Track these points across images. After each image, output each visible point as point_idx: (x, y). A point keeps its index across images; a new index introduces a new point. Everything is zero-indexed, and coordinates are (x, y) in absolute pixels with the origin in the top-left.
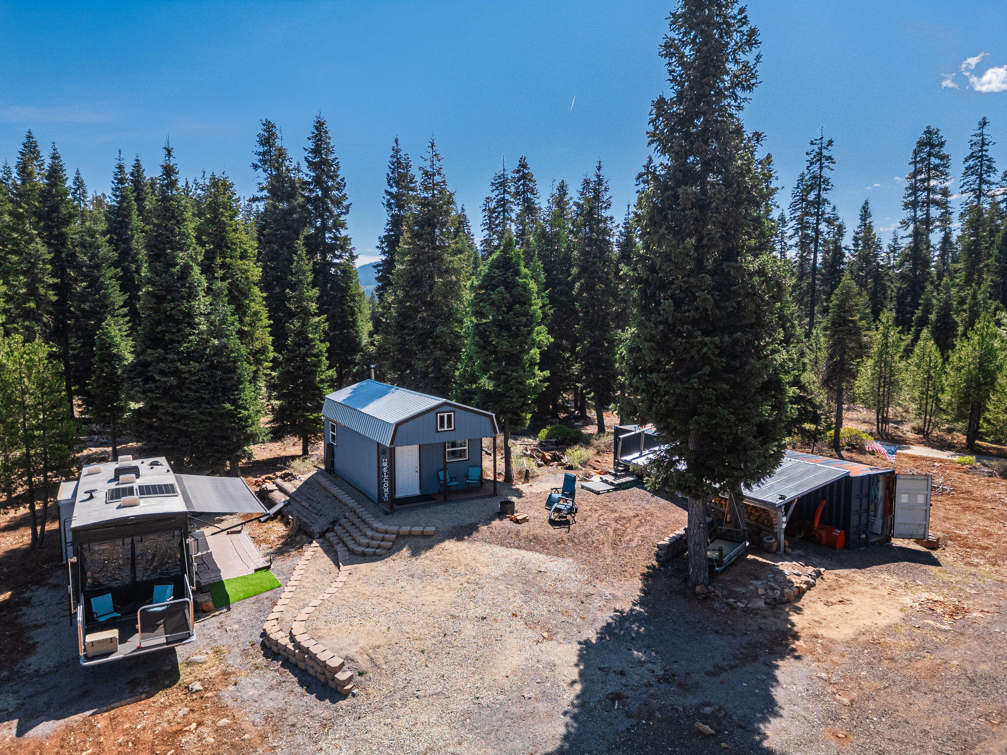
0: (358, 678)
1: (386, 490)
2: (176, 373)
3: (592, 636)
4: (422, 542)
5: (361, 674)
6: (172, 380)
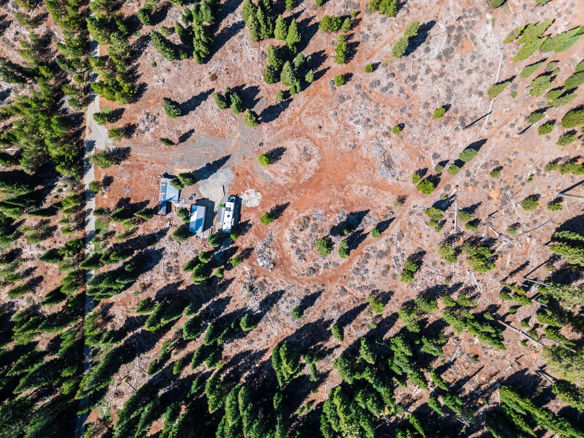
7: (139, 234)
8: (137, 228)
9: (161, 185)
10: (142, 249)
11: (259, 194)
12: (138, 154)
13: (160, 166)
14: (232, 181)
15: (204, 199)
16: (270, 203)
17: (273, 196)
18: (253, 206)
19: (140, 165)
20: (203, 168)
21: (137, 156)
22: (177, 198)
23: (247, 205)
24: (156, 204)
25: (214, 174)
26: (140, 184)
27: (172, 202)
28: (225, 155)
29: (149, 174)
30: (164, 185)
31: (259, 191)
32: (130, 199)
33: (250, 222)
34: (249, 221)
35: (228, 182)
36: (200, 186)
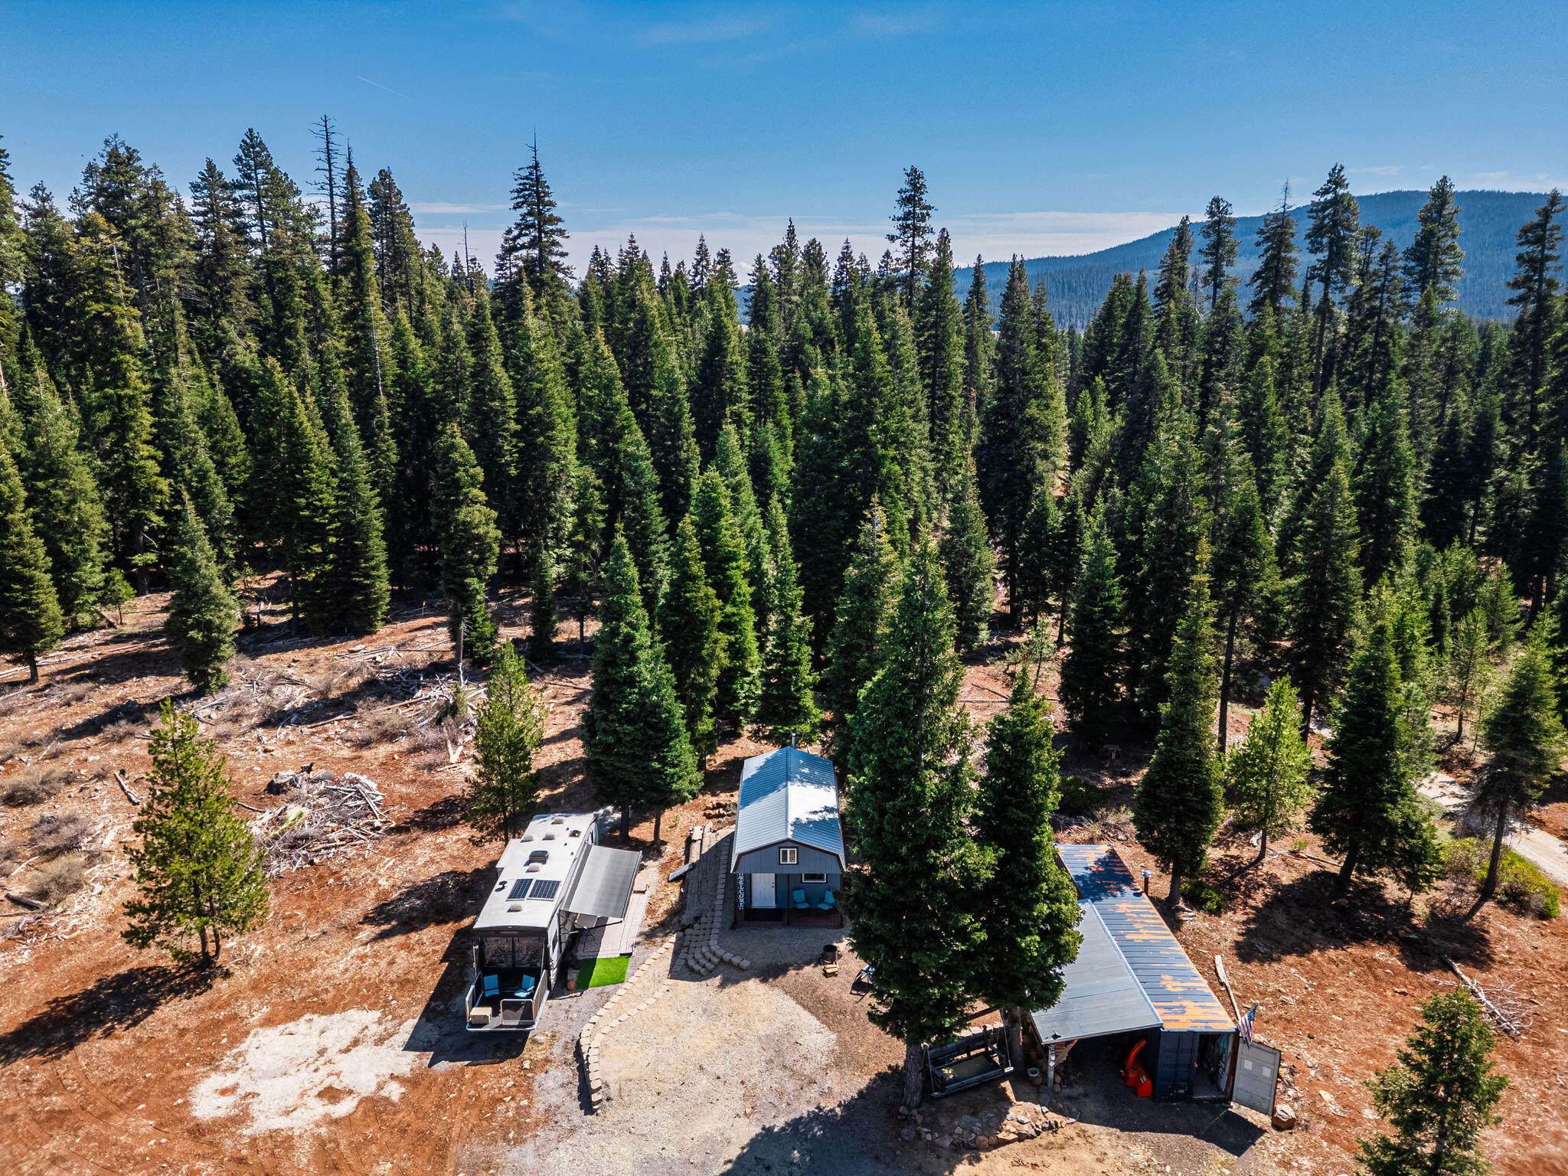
0: (605, 1102)
1: (742, 900)
2: (615, 732)
3: (779, 1123)
4: (735, 973)
5: (608, 1099)
6: (611, 739)
11: (210, 1109)
15: (770, 972)
35: (529, 1147)
36: (825, 1060)
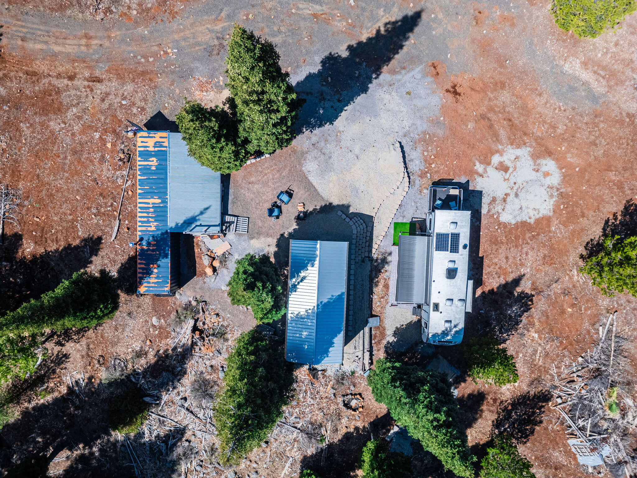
4: (344, 210)
7: (68, 380)
8: (61, 359)
9: (140, 162)
10: (89, 444)
11: (549, 165)
12: (30, 45)
13: (129, 87)
14: (435, 122)
15: (328, 208)
16: (600, 200)
17: (609, 168)
18: (529, 216)
19: (46, 93)
20: (310, 77)
21: (29, 58)
22: (214, 216)
23: (505, 218)
24: (130, 249)
25: (360, 99)
26: (54, 171)
27: (197, 233)
28: (396, 15)
29: (87, 128)
30: (153, 162)
31: (549, 153)
32: (18, 238)
33: (525, 287)
34: (517, 282)
35: (420, 129)
36: (308, 156)
